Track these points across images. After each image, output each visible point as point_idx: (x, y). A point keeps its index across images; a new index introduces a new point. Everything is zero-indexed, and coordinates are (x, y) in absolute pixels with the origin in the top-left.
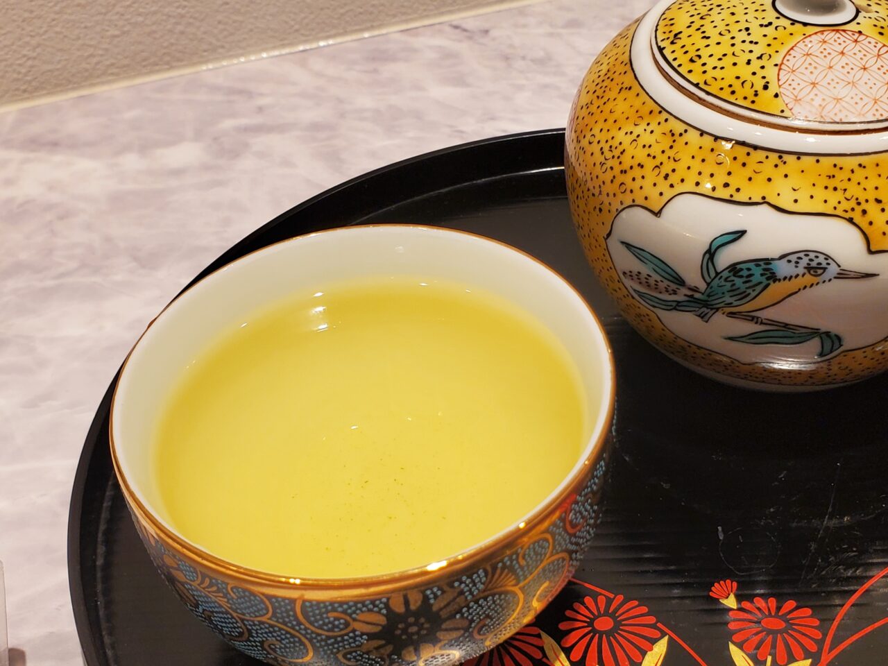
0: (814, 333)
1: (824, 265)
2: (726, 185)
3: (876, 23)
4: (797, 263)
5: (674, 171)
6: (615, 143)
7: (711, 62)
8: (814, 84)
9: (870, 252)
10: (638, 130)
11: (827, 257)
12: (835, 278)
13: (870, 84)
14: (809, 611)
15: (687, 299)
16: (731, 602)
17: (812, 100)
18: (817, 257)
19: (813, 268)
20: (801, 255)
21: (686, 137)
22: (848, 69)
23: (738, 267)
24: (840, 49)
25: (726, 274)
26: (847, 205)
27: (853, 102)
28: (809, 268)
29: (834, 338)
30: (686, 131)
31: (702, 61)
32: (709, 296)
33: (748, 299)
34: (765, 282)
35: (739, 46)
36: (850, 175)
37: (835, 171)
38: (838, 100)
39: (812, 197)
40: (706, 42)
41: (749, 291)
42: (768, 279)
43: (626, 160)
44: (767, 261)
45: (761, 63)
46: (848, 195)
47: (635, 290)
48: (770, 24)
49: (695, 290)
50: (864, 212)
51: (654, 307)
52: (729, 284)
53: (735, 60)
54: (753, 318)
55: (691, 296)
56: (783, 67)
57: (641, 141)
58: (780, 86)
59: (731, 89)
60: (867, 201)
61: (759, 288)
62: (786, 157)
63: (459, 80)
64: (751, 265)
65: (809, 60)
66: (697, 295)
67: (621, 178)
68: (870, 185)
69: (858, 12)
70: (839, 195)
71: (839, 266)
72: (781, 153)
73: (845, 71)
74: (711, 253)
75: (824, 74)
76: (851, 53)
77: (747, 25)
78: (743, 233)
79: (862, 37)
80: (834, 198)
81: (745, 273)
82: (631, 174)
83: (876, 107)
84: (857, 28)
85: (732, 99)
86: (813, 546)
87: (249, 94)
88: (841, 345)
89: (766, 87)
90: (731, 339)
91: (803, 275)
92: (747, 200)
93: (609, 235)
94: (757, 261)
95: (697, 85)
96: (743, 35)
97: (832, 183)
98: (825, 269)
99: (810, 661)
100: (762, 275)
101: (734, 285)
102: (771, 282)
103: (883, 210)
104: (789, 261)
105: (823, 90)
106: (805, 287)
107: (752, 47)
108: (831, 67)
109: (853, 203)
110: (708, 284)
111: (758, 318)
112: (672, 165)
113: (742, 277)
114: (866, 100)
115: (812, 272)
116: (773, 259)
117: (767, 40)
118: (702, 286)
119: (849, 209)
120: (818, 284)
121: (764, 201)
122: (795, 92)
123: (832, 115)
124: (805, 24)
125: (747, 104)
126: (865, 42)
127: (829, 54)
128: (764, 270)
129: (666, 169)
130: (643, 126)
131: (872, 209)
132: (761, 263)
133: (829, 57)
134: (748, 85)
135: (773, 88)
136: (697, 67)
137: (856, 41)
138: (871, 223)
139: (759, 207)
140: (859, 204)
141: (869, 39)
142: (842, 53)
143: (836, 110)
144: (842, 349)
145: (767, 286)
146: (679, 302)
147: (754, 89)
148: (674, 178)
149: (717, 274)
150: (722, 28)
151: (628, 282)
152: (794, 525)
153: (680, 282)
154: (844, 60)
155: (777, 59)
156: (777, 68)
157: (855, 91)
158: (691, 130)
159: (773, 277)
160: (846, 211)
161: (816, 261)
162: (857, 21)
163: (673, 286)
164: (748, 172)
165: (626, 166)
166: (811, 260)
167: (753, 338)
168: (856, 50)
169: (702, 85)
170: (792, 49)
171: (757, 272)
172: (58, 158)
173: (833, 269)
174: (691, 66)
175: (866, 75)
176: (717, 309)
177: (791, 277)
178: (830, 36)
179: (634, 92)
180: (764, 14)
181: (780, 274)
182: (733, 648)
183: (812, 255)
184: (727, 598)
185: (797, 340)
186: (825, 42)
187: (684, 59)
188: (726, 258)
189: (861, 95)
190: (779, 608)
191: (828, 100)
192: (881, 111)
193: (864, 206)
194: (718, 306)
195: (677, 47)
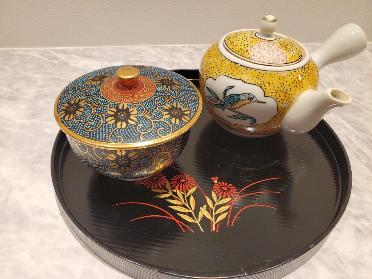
0: (249, 117)
1: (252, 98)
2: (232, 74)
3: (280, 42)
4: (246, 96)
5: (220, 69)
6: (209, 62)
7: (235, 44)
8: (259, 52)
9: (265, 96)
10: (215, 59)
11: (254, 96)
12: (255, 102)
13: (274, 55)
14: (235, 187)
15: (219, 104)
16: (216, 182)
17: (258, 56)
18: (251, 95)
19: (250, 98)
20: (247, 94)
21: (225, 61)
22: (269, 50)
23: (232, 95)
24: (268, 45)
25: (228, 97)
26: (261, 83)
27: (268, 58)
28: (249, 98)
29: (254, 119)
30: (225, 60)
31: (234, 44)
32: (224, 103)
33: (233, 105)
34: (238, 101)
35: (243, 41)
36: (263, 76)
37: (260, 74)
38: (264, 57)
39: (252, 79)
40: (236, 40)
41: (234, 103)
42: (238, 100)
43: (211, 66)
44: (239, 95)
45: (247, 46)
46: (261, 80)
47: (209, 101)
48: (253, 38)
49: (221, 101)
50: (265, 85)
51: (212, 106)
52: (229, 100)
53: (241, 44)
54: (234, 110)
55: (220, 103)
56: (253, 47)
57: (215, 62)
58: (250, 52)
59: (238, 51)
60: (266, 83)
61: (236, 102)
62: (248, 69)
63: (191, 59)
64: (235, 95)
65: (259, 47)
66: (222, 103)
67: (209, 70)
68: (268, 79)
69: (276, 39)
70: (259, 80)
71: (256, 99)
72: (247, 67)
73: (268, 51)
74: (225, 91)
75: (262, 51)
76: (271, 47)
77: (247, 37)
78: (234, 86)
79: (275, 44)
80: (258, 81)
81: (233, 97)
82: (211, 69)
83: (274, 60)
84: (275, 42)
85: (238, 53)
86: (241, 173)
87: (139, 53)
88: (256, 122)
89: (247, 51)
90: (229, 116)
91: (247, 100)
92: (236, 78)
93: (204, 85)
94: (236, 95)
95: (230, 49)
96: (245, 39)
97: (258, 77)
98: (253, 99)
99: (231, 199)
100: (237, 98)
101: (230, 101)
102: (239, 101)
103: (270, 86)
104: (244, 95)
105: (261, 54)
106: (247, 103)
107: (246, 42)
108: (264, 49)
109: (262, 83)
110: (224, 100)
111: (235, 111)
112: (220, 67)
113: (232, 98)
114: (271, 58)
115: (249, 99)
116: (240, 94)
117: (250, 41)
118: (223, 100)
119: (261, 84)
120: (250, 103)
121: (240, 79)
122: (254, 54)
123: (262, 60)
124: (261, 39)
125: (241, 55)
126: (275, 45)
127: (265, 46)
128: (238, 97)
129: (219, 69)
130: (216, 58)
131: (267, 85)
132: (237, 95)
133: (265, 47)
134: (242, 50)
135: (248, 52)
136: (232, 45)
137: (273, 45)
138: (266, 89)
139: (239, 80)
140: (264, 83)
141: (276, 45)
142: (268, 47)
143: (263, 59)
144: (256, 123)
145: (238, 102)
146: (218, 105)
147: (244, 51)
148: (220, 71)
149: (226, 97)
150: (241, 37)
151: (208, 99)
152: (238, 168)
153: (218, 99)
154: (268, 48)
155: (252, 45)
156: (251, 47)
157: (269, 56)
158: (227, 59)
159: (240, 100)
160: (260, 84)
161: (251, 96)
162: (275, 40)
163: (217, 100)
164: (238, 71)
165: (210, 67)
166: (249, 96)
167: (234, 117)
168: (272, 47)
169: (232, 49)
170: (256, 44)
171: (236, 97)
172: (89, 60)
173: (255, 99)
174: (231, 45)
175: (273, 53)
176: (226, 107)
177: (244, 100)
178: (266, 42)
179: (216, 50)
180: (252, 36)
181: (241, 99)
182: (213, 192)
183: (250, 95)
184: (215, 180)
185: (245, 119)
186: (265, 43)
187: (229, 43)
188: (229, 93)
189: (270, 57)
190: (227, 185)
191: (262, 56)
192: (274, 62)
193: (265, 84)
194: (226, 106)
195: (229, 40)
